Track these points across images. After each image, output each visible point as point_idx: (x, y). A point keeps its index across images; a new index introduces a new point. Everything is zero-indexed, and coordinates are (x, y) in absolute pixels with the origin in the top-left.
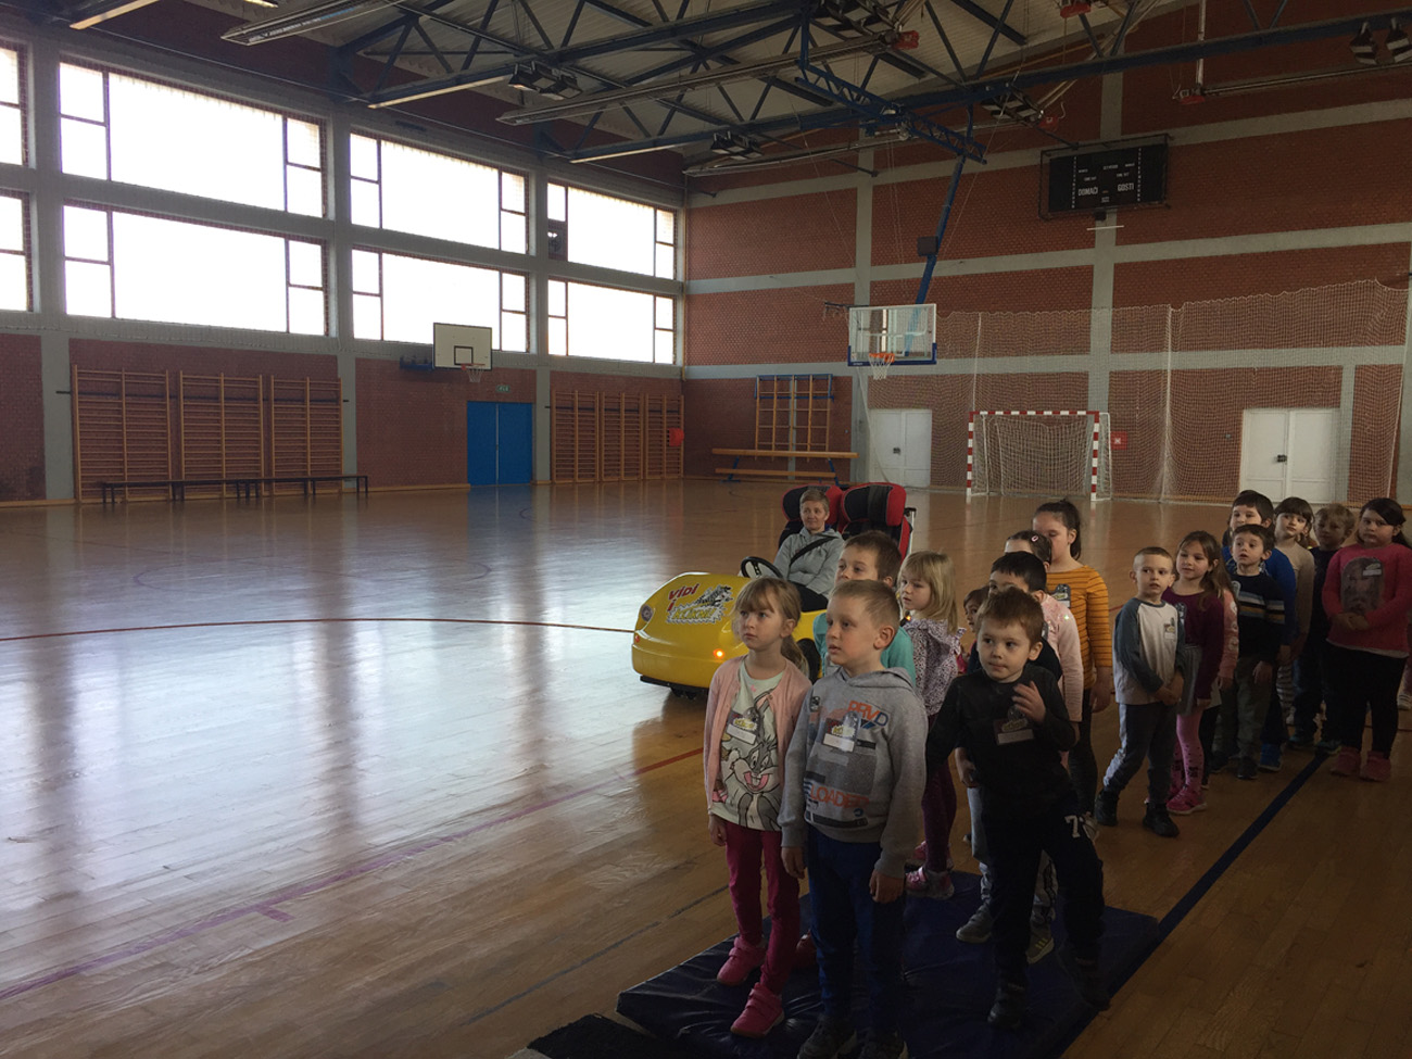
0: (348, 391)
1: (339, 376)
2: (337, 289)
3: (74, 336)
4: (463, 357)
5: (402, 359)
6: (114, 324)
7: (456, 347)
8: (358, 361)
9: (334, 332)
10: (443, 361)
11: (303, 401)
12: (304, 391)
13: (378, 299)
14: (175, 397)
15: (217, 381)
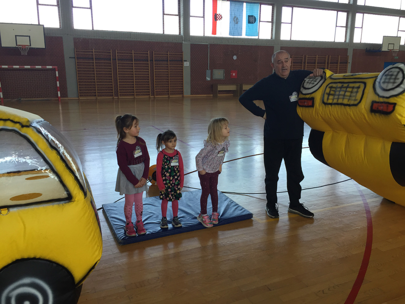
0: (350, 60)
1: (348, 55)
2: (350, 27)
3: (282, 46)
4: (391, 47)
5: (367, 48)
6: (291, 42)
7: (389, 44)
8: (354, 50)
9: (348, 41)
10: (384, 49)
11: (337, 63)
12: (338, 60)
13: (361, 29)
14: (305, 63)
15: (315, 58)
